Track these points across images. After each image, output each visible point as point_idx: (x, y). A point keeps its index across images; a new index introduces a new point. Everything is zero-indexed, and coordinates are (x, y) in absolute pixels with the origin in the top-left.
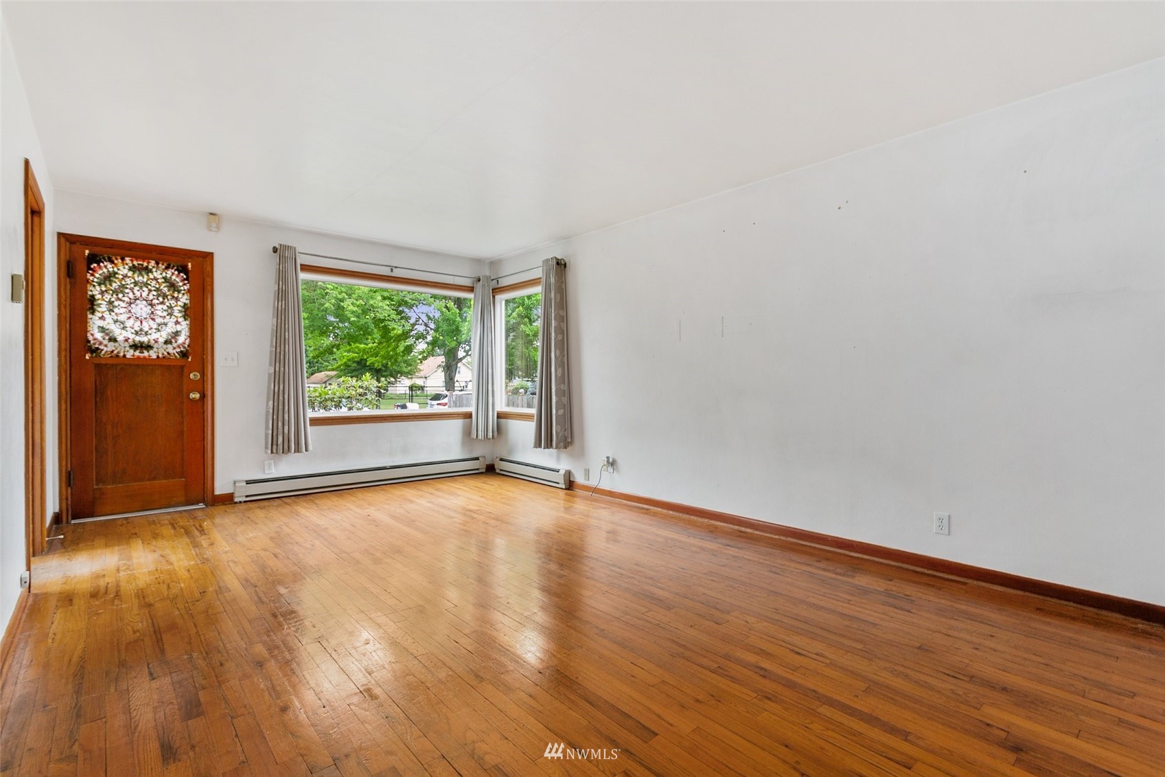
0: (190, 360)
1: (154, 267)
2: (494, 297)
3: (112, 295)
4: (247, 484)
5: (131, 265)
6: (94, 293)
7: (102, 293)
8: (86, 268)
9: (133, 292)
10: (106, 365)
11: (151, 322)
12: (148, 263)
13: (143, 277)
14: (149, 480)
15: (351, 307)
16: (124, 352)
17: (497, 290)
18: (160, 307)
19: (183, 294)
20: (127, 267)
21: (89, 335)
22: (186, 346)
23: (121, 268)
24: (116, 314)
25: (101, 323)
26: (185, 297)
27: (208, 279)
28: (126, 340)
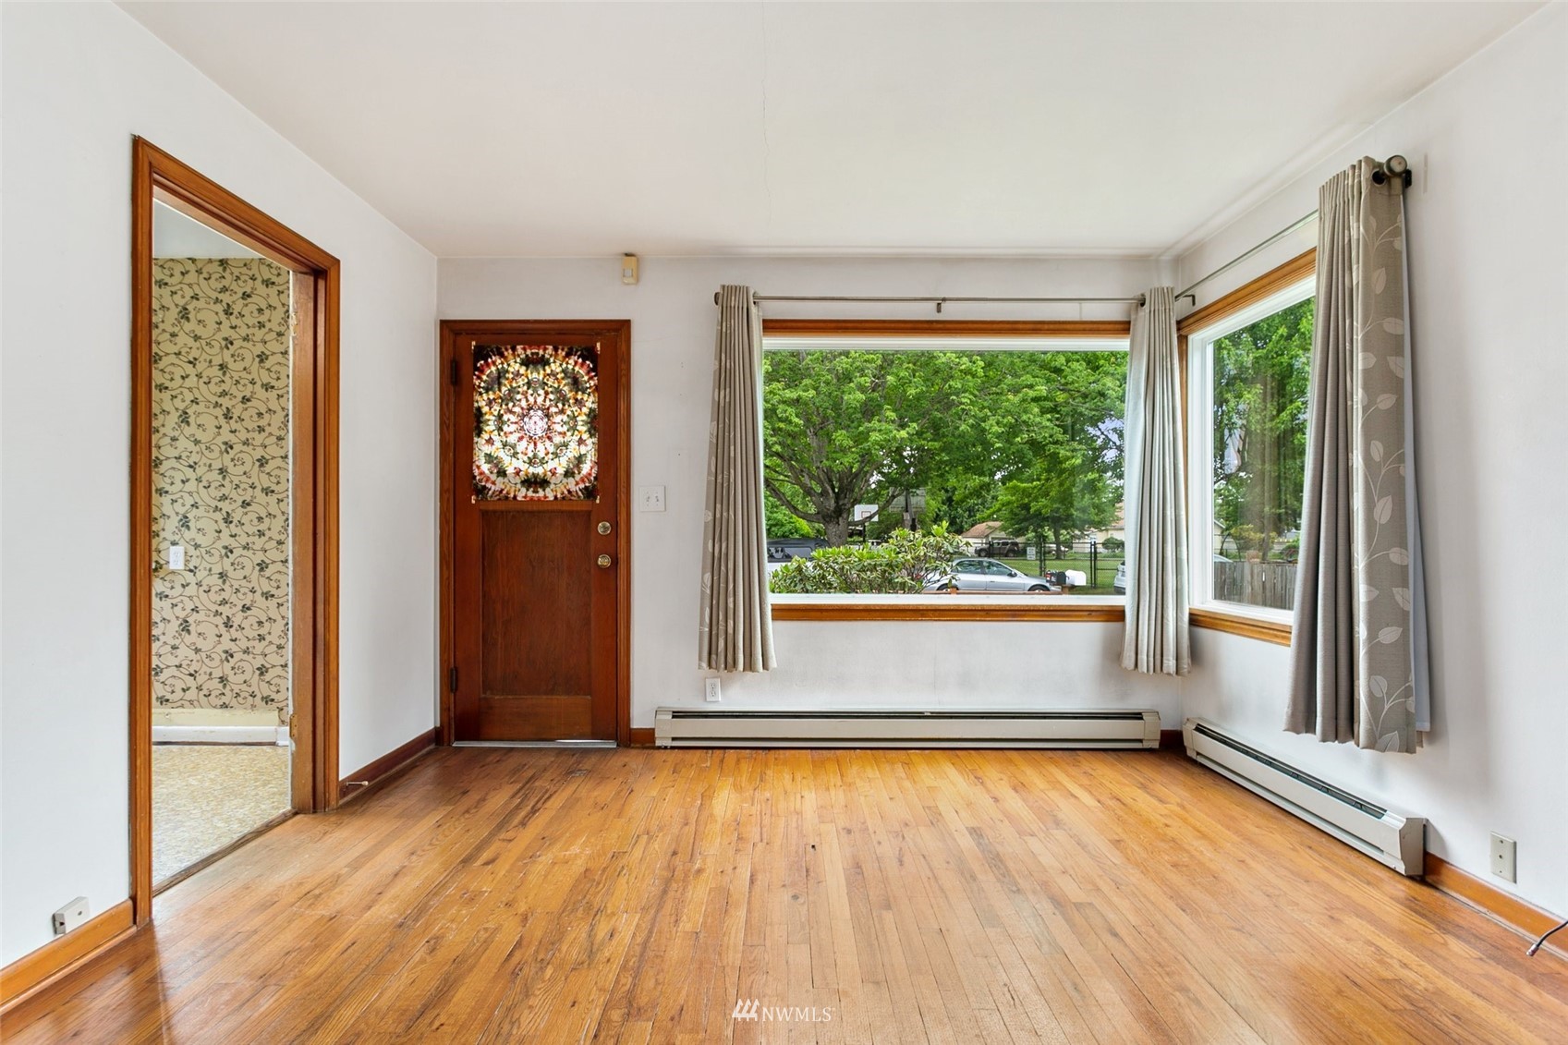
0: (598, 501)
1: (551, 356)
2: (1183, 339)
3: (501, 406)
4: (674, 717)
5: (523, 356)
6: (480, 404)
7: (490, 403)
8: (472, 368)
9: (526, 398)
10: (495, 512)
11: (548, 443)
12: (545, 349)
13: (539, 373)
14: (546, 694)
15: (996, 429)
16: (515, 491)
17: (1191, 320)
18: (558, 419)
19: (589, 394)
20: (518, 360)
21: (474, 467)
22: (592, 479)
23: (512, 362)
24: (505, 433)
25: (487, 449)
26: (592, 399)
27: (623, 366)
28: (518, 473)
